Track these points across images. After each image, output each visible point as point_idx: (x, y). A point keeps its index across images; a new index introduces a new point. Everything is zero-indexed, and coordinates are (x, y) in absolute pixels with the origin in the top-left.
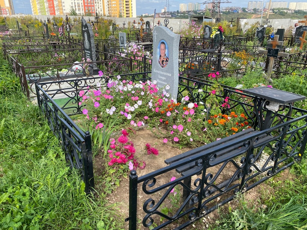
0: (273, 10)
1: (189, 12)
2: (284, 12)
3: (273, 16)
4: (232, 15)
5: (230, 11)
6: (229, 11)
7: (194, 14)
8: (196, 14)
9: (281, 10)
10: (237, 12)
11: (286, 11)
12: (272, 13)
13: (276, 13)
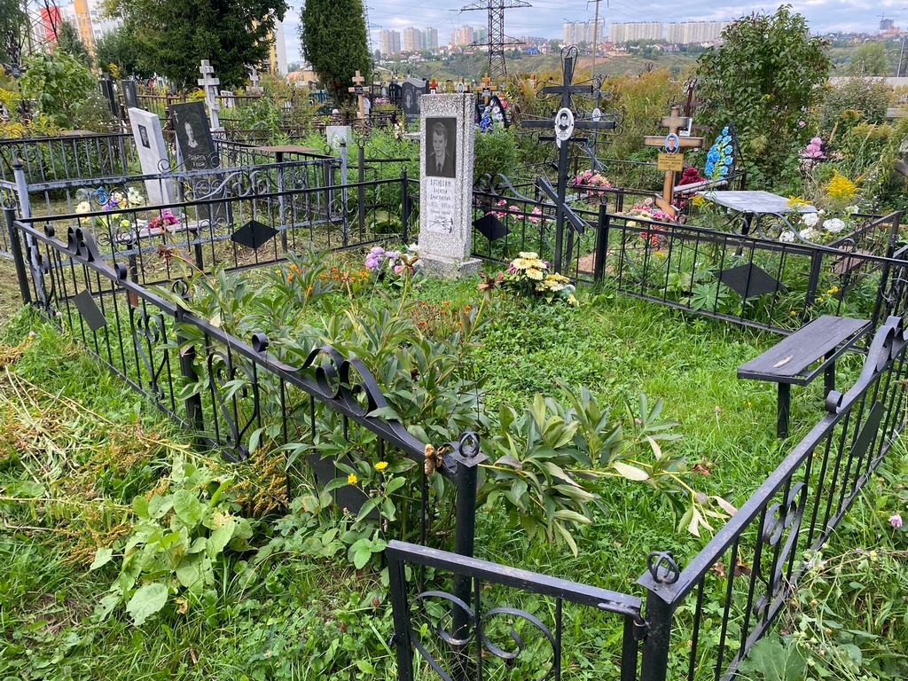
0: (628, 45)
1: (410, 54)
2: (657, 52)
3: (628, 62)
4: (526, 60)
5: (519, 49)
6: (516, 50)
7: (423, 60)
8: (429, 58)
9: (648, 46)
10: (538, 51)
11: (659, 48)
12: (625, 54)
13: (637, 51)
